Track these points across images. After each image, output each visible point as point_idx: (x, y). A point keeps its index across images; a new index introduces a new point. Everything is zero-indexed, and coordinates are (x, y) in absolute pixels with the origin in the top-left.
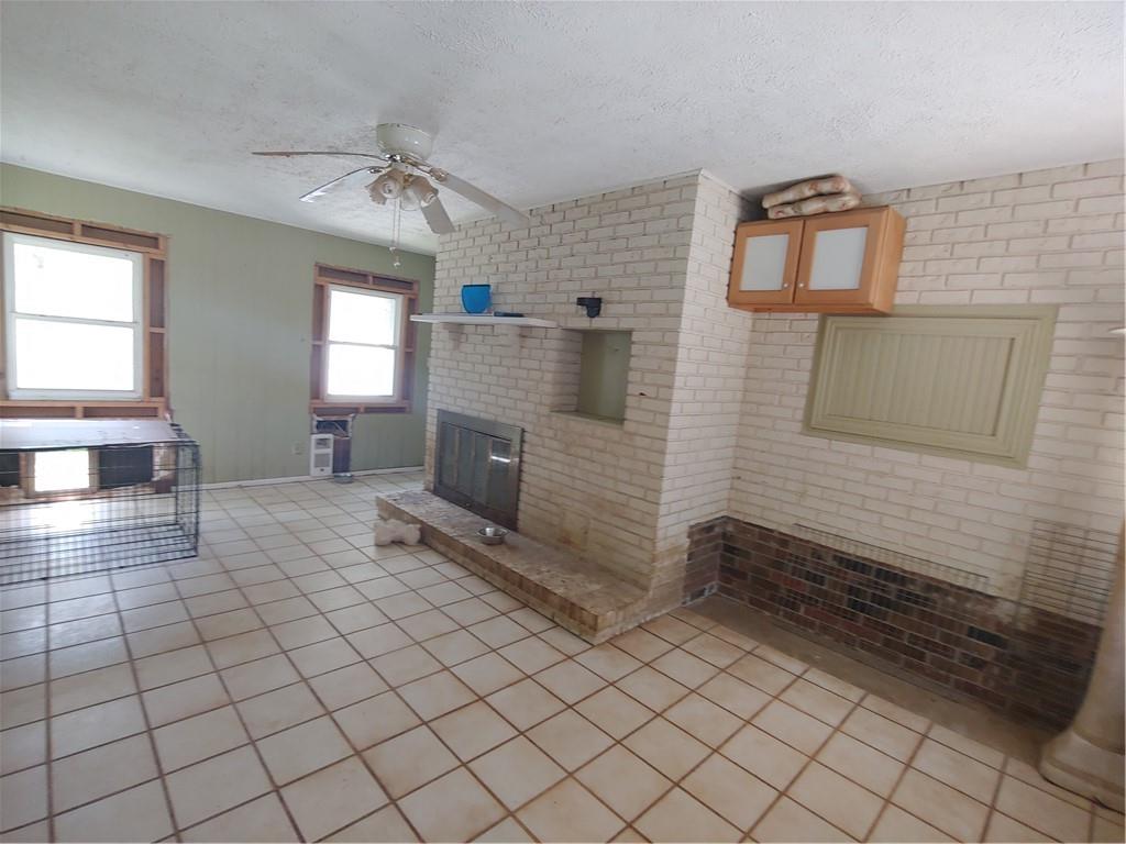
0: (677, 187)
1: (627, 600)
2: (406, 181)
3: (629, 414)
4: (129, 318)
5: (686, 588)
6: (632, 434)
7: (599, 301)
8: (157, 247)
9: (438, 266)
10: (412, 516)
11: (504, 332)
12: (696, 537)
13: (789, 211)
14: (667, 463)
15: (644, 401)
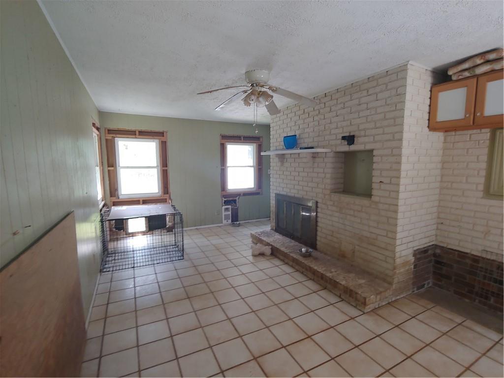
0: (395, 73)
1: (381, 289)
2: (259, 94)
3: (374, 192)
4: (155, 165)
5: (414, 283)
6: (377, 203)
7: (353, 137)
8: (163, 136)
9: (271, 129)
10: (267, 242)
11: (305, 156)
12: (418, 256)
13: (467, 74)
14: (399, 218)
15: (383, 186)
